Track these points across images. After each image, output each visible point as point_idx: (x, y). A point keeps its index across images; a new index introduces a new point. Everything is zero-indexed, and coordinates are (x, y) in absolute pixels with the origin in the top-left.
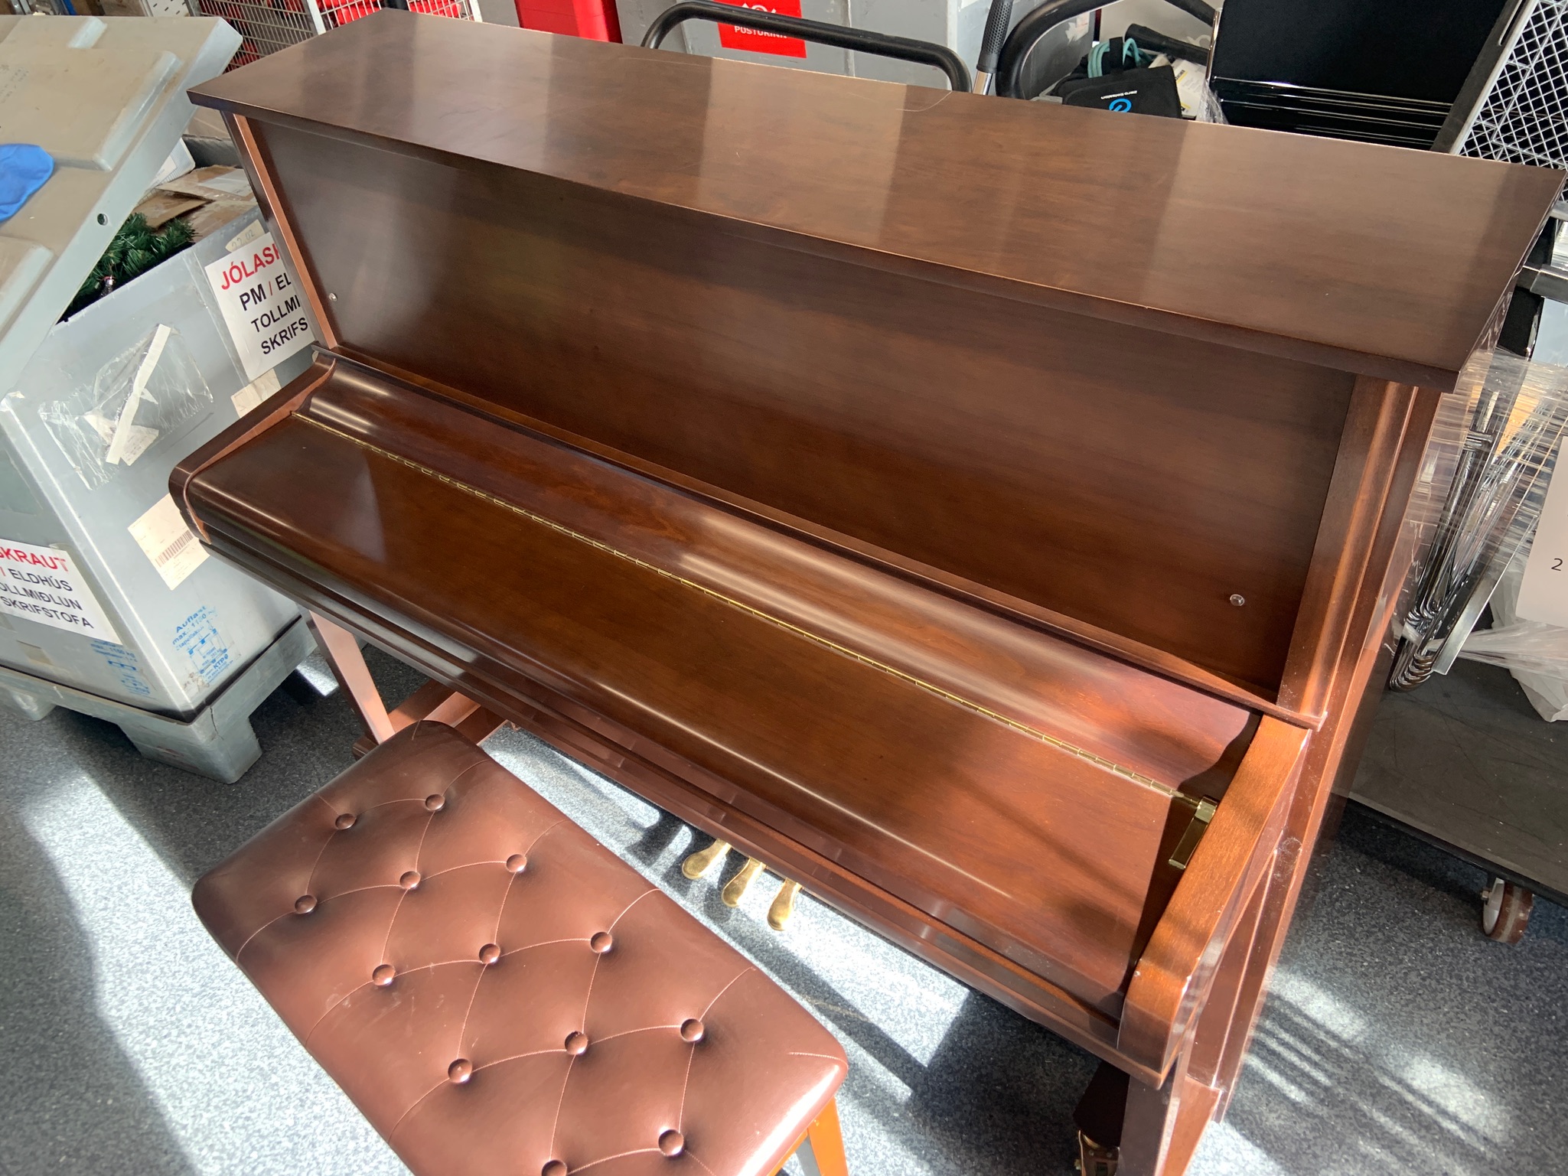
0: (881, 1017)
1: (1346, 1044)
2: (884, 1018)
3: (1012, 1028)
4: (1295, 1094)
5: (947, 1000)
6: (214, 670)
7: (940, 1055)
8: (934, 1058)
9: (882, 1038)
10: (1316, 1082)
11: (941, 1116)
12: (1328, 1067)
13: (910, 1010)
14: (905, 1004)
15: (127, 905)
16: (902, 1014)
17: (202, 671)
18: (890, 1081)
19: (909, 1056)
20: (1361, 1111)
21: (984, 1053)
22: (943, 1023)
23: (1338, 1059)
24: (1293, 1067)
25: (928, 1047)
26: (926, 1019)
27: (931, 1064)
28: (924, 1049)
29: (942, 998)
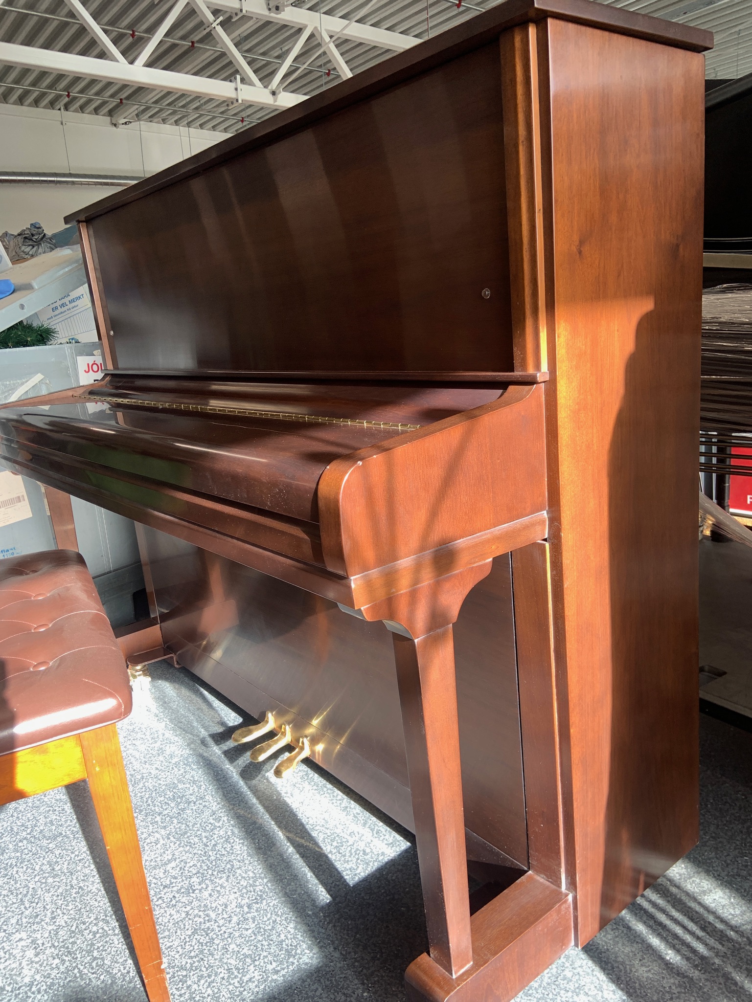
0: (332, 850)
1: (733, 928)
2: (334, 851)
4: (670, 955)
5: (390, 847)
8: (360, 882)
9: (326, 863)
10: (694, 951)
11: (345, 919)
12: (711, 942)
13: (358, 849)
14: (355, 845)
16: (350, 851)
18: (317, 891)
19: (341, 877)
20: (732, 979)
22: (379, 861)
23: (722, 937)
24: (676, 936)
25: (359, 874)
26: (367, 857)
27: (356, 886)
28: (355, 875)
29: (387, 846)
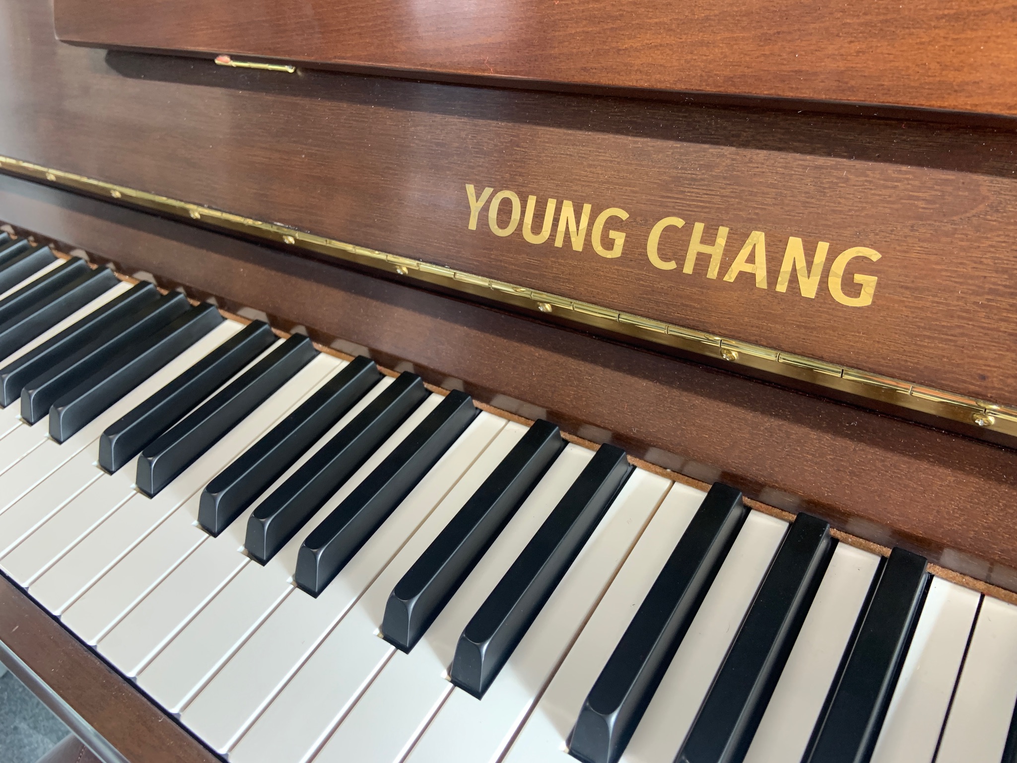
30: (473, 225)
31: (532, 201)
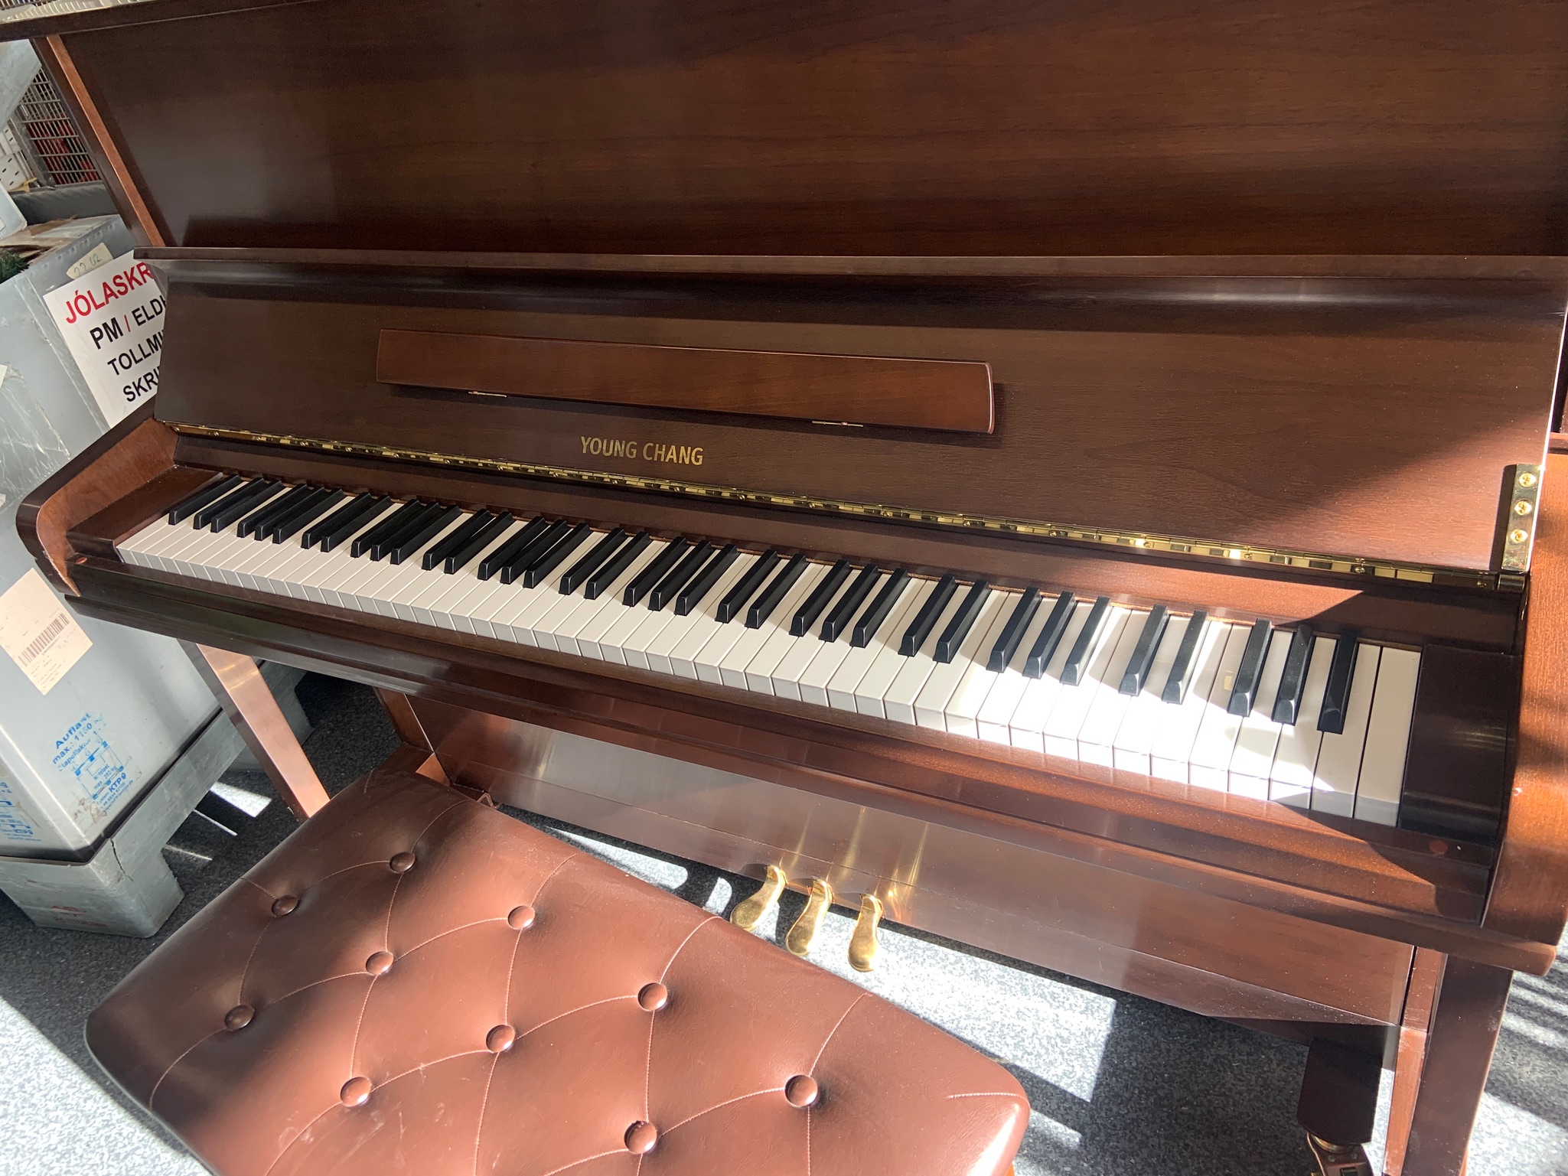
0: (1015, 1053)
2: (1019, 1053)
3: (1181, 1035)
5: (1090, 1017)
6: (111, 794)
7: (1101, 1084)
8: (1095, 1089)
11: (1123, 1158)
13: (1049, 1038)
14: (1040, 1031)
15: (34, 1105)
16: (1040, 1044)
17: (95, 797)
18: (1049, 1129)
19: (1065, 1092)
21: (1155, 1070)
22: (1094, 1045)
25: (1084, 1077)
26: (1073, 1044)
27: (1095, 1096)
28: (1079, 1081)
29: (1084, 1016)
30: (584, 452)
31: (605, 442)
